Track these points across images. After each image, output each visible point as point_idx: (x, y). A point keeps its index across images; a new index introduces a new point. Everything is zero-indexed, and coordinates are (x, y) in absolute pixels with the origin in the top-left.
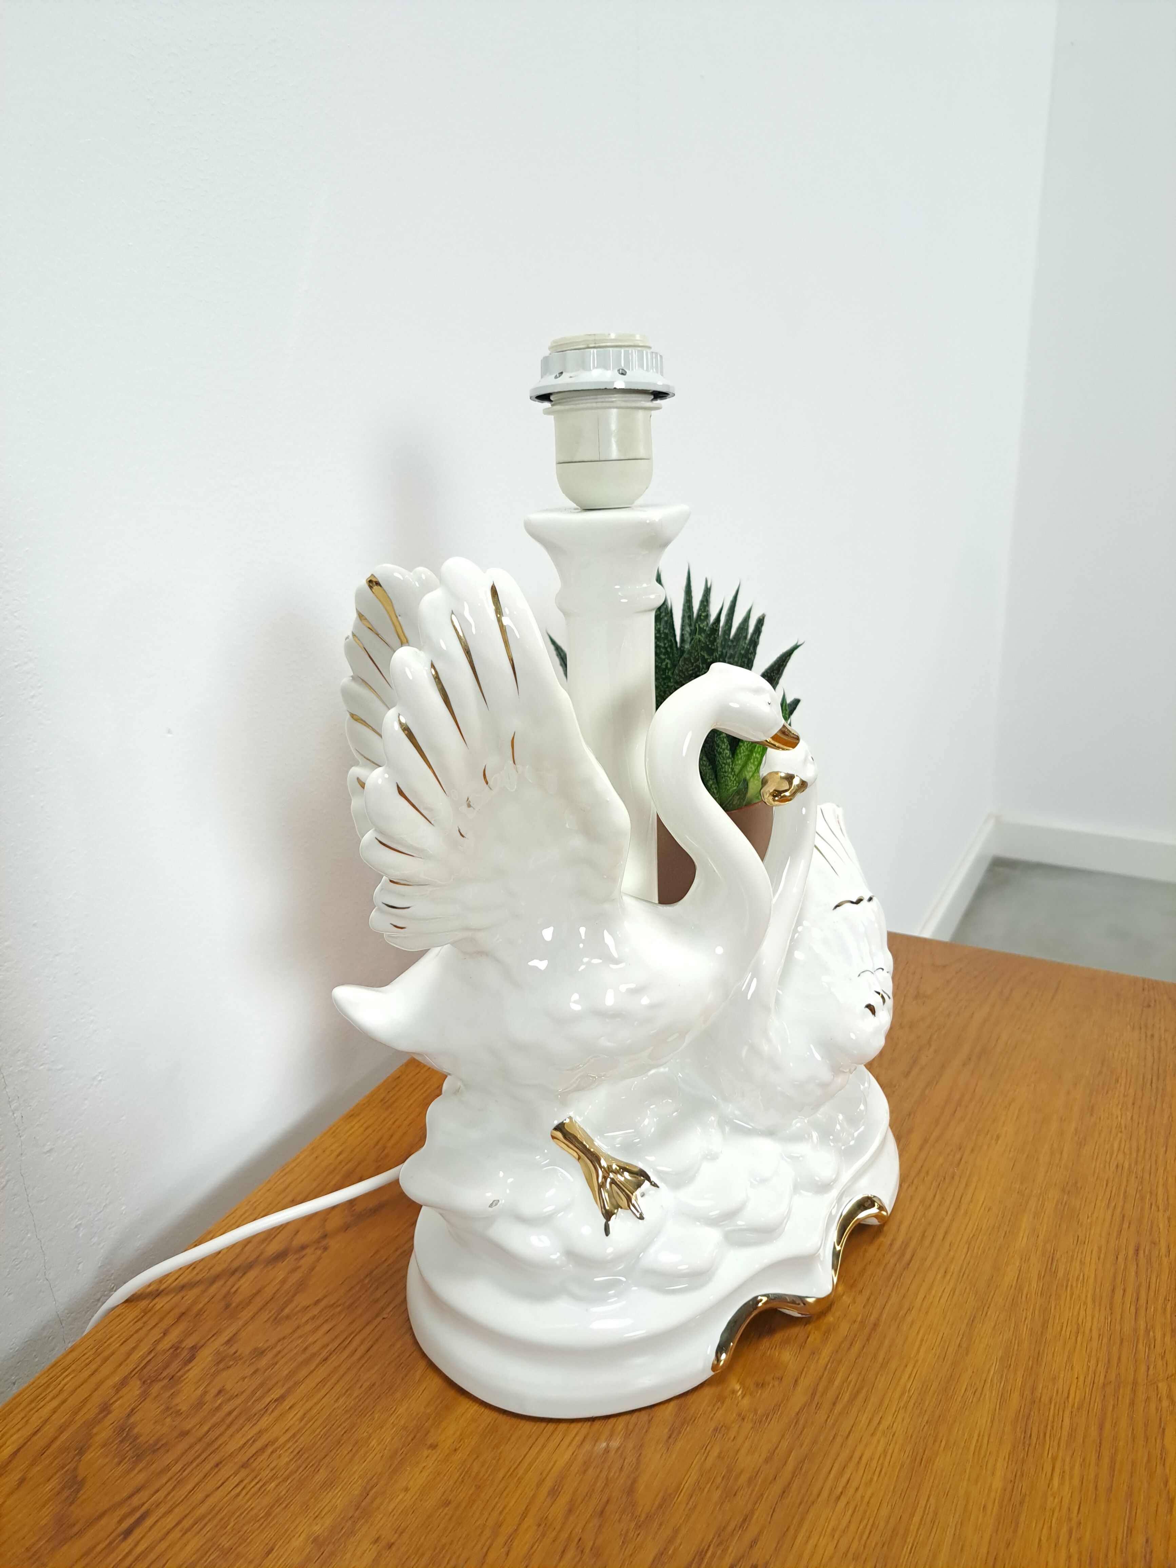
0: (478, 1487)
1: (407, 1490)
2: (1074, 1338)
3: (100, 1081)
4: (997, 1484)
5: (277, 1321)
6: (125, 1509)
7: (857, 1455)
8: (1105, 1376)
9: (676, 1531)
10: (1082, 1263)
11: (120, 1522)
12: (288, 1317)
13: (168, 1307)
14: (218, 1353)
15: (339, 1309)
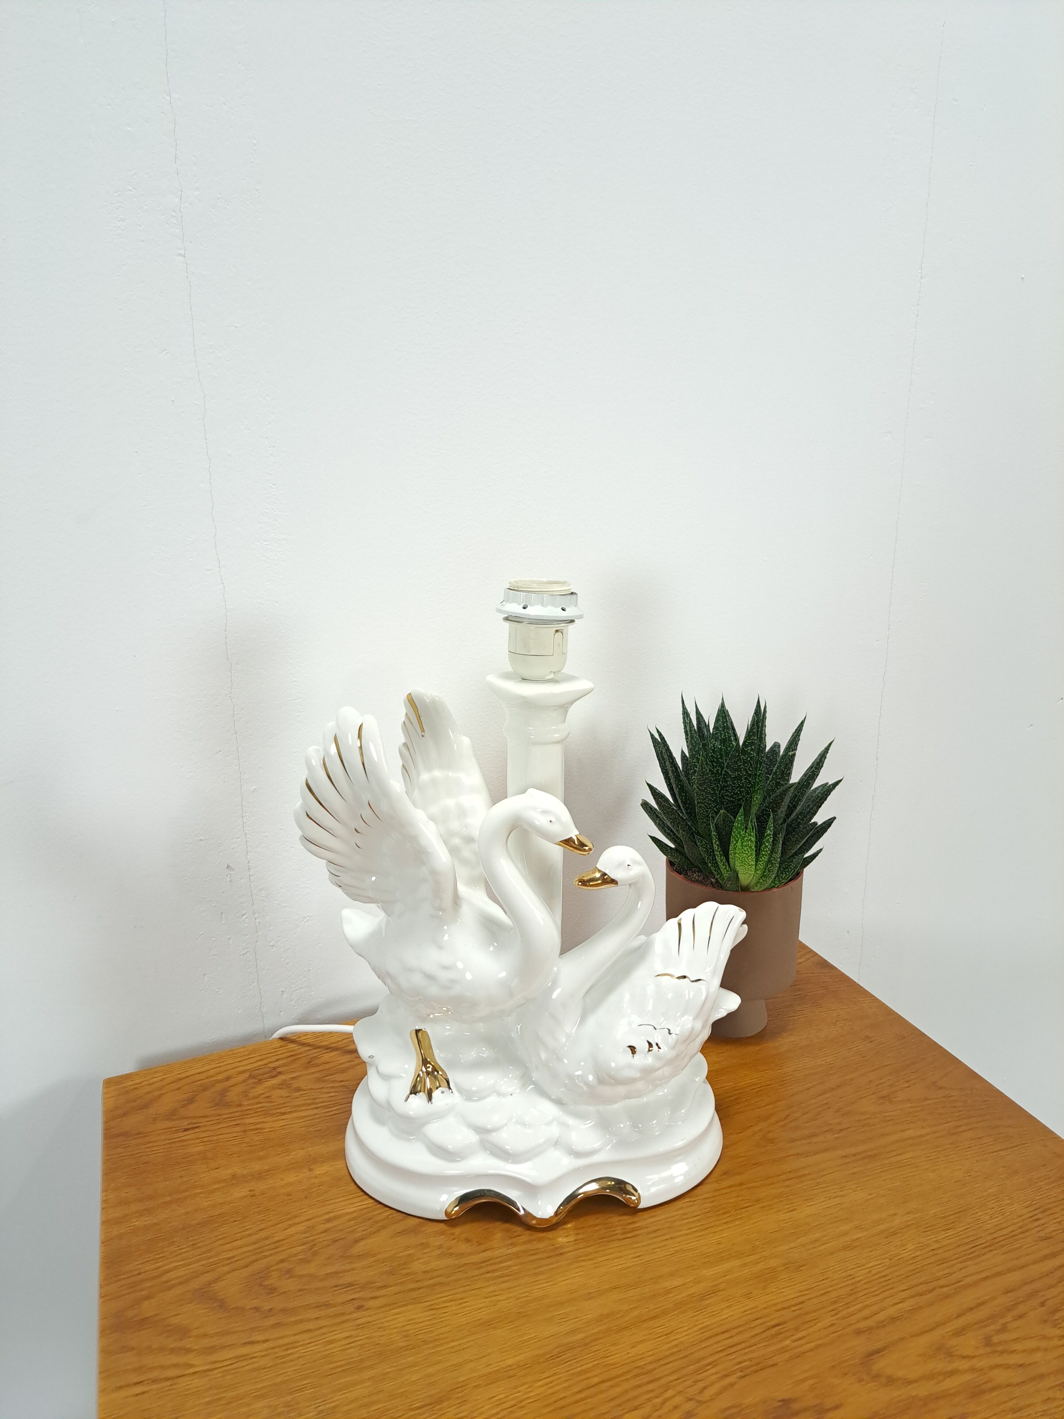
0: (306, 1197)
1: (282, 1180)
2: (657, 1336)
3: (308, 920)
4: (510, 1362)
5: (319, 1080)
6: (194, 1121)
7: (465, 1300)
8: (645, 1364)
9: (353, 1269)
10: (729, 1307)
11: (189, 1124)
12: (324, 1081)
13: (293, 1049)
14: (285, 1080)
15: (346, 1089)
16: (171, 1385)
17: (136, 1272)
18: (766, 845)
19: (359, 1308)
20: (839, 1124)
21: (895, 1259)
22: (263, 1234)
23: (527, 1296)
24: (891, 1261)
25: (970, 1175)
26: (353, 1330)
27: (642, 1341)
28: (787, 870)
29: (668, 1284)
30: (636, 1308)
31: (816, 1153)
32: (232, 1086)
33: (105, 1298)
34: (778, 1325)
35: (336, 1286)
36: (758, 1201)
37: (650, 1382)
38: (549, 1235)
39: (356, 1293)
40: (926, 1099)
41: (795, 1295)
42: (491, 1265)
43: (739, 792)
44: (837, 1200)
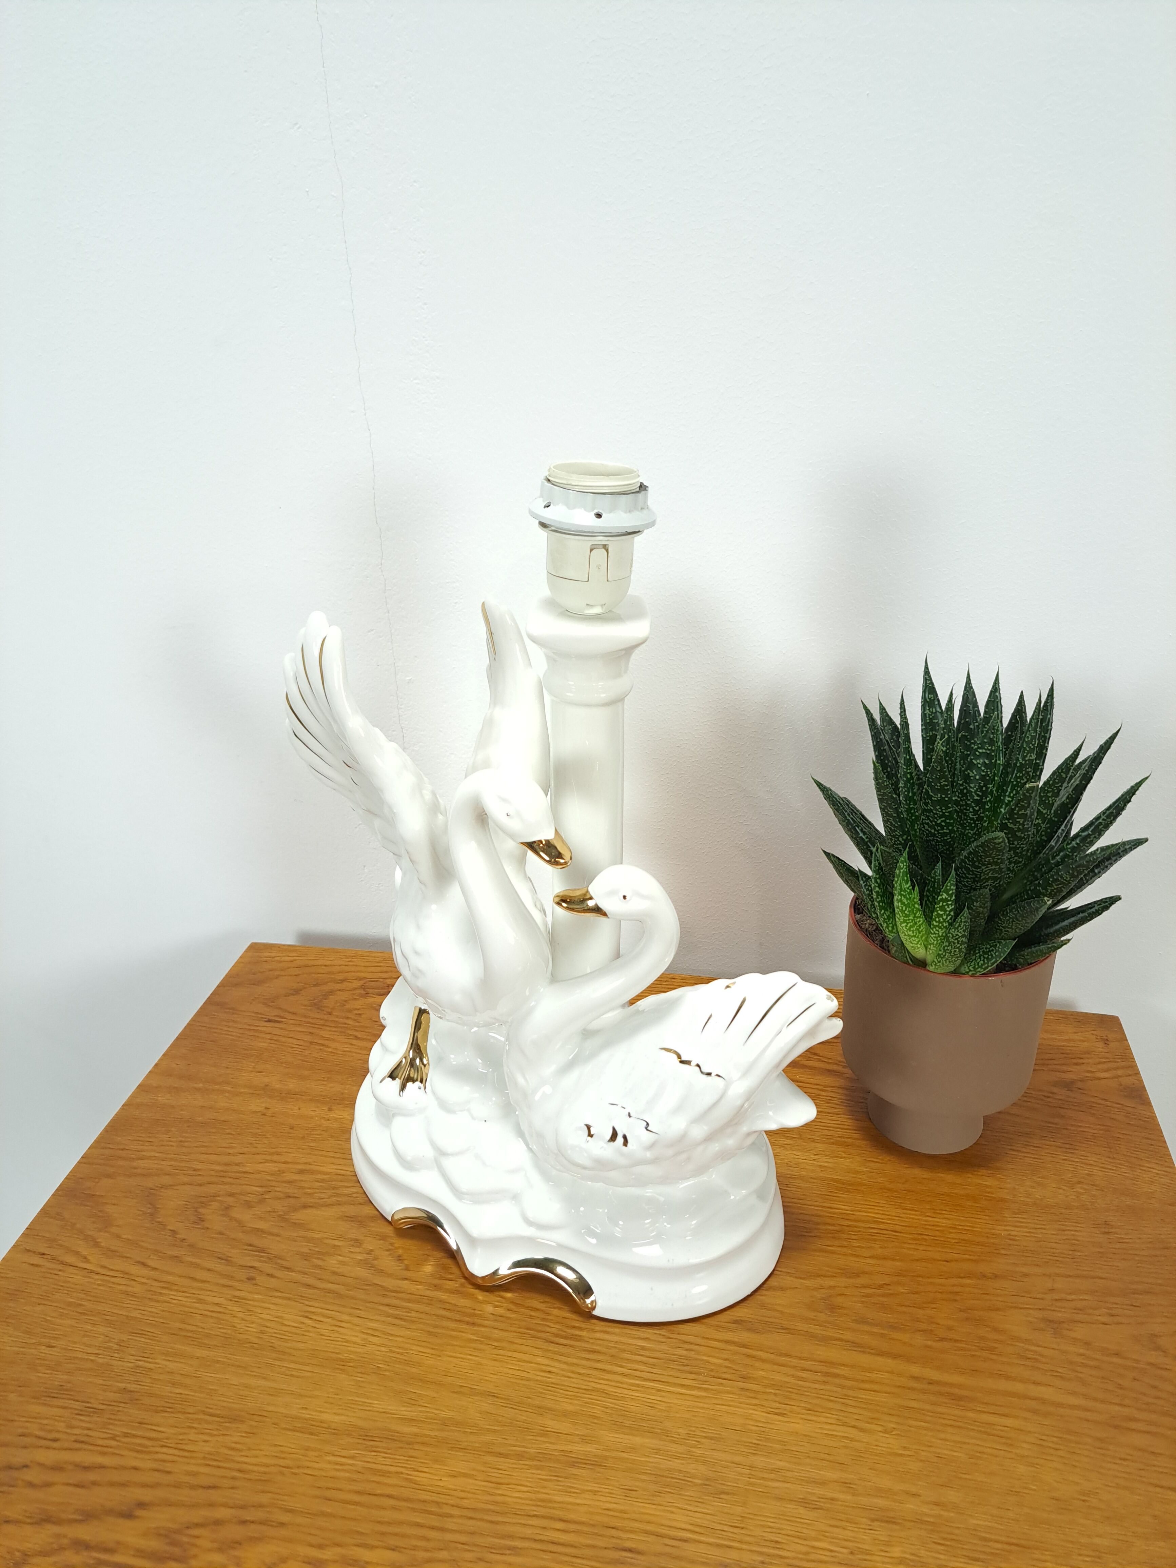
1: (299, 1109)
2: (487, 1479)
6: (282, 1015)
7: (343, 1324)
8: (447, 1504)
10: (594, 1492)
11: (274, 1016)
16: (60, 1270)
17: (122, 1147)
18: (938, 914)
19: (250, 1279)
20: (950, 1328)
21: (859, 1556)
22: (239, 1159)
23: (401, 1354)
24: (850, 1557)
25: (1084, 1501)
26: (226, 1299)
27: (465, 1475)
28: (986, 956)
29: (552, 1424)
30: (495, 1431)
31: (881, 1354)
32: (340, 990)
33: (86, 1160)
34: (630, 1550)
35: (251, 1245)
36: (745, 1378)
37: (432, 1528)
38: (480, 1296)
39: (260, 1261)
40: (1117, 1354)
41: (684, 1526)
42: (397, 1298)
43: (943, 824)
44: (853, 1433)
